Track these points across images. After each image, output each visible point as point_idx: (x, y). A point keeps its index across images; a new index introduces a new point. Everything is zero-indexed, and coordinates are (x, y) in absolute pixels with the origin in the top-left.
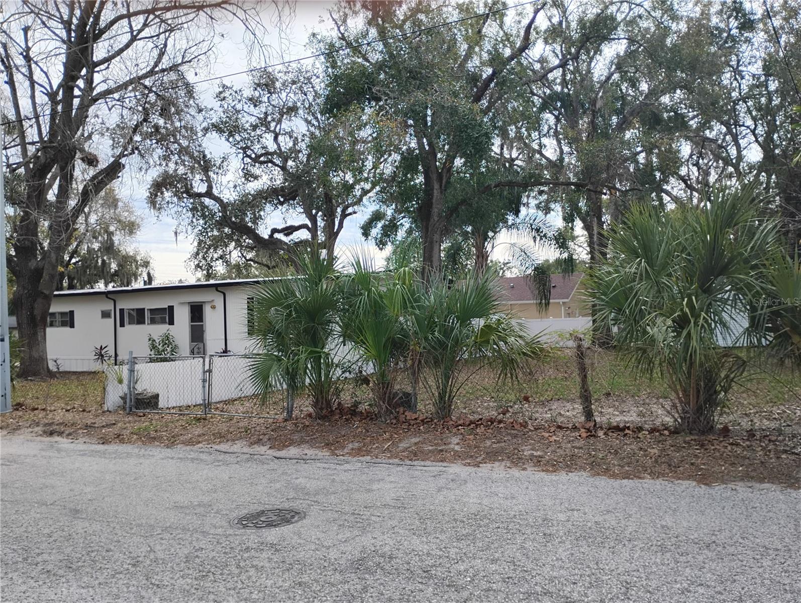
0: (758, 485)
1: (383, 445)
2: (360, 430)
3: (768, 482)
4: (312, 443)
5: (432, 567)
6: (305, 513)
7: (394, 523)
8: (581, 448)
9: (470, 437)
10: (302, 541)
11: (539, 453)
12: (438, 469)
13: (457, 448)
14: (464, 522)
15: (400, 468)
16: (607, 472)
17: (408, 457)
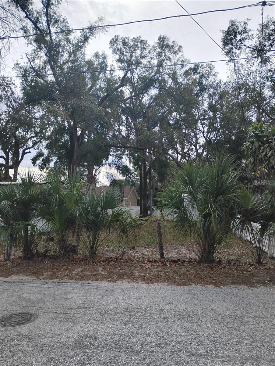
0: (239, 286)
1: (64, 272)
2: (49, 265)
3: (243, 285)
4: (25, 273)
5: (119, 341)
6: (36, 314)
7: (88, 317)
8: (161, 271)
9: (108, 267)
10: (43, 332)
11: (142, 274)
12: (96, 284)
13: (103, 273)
14: (123, 314)
15: (77, 285)
16: (175, 283)
17: (79, 279)
